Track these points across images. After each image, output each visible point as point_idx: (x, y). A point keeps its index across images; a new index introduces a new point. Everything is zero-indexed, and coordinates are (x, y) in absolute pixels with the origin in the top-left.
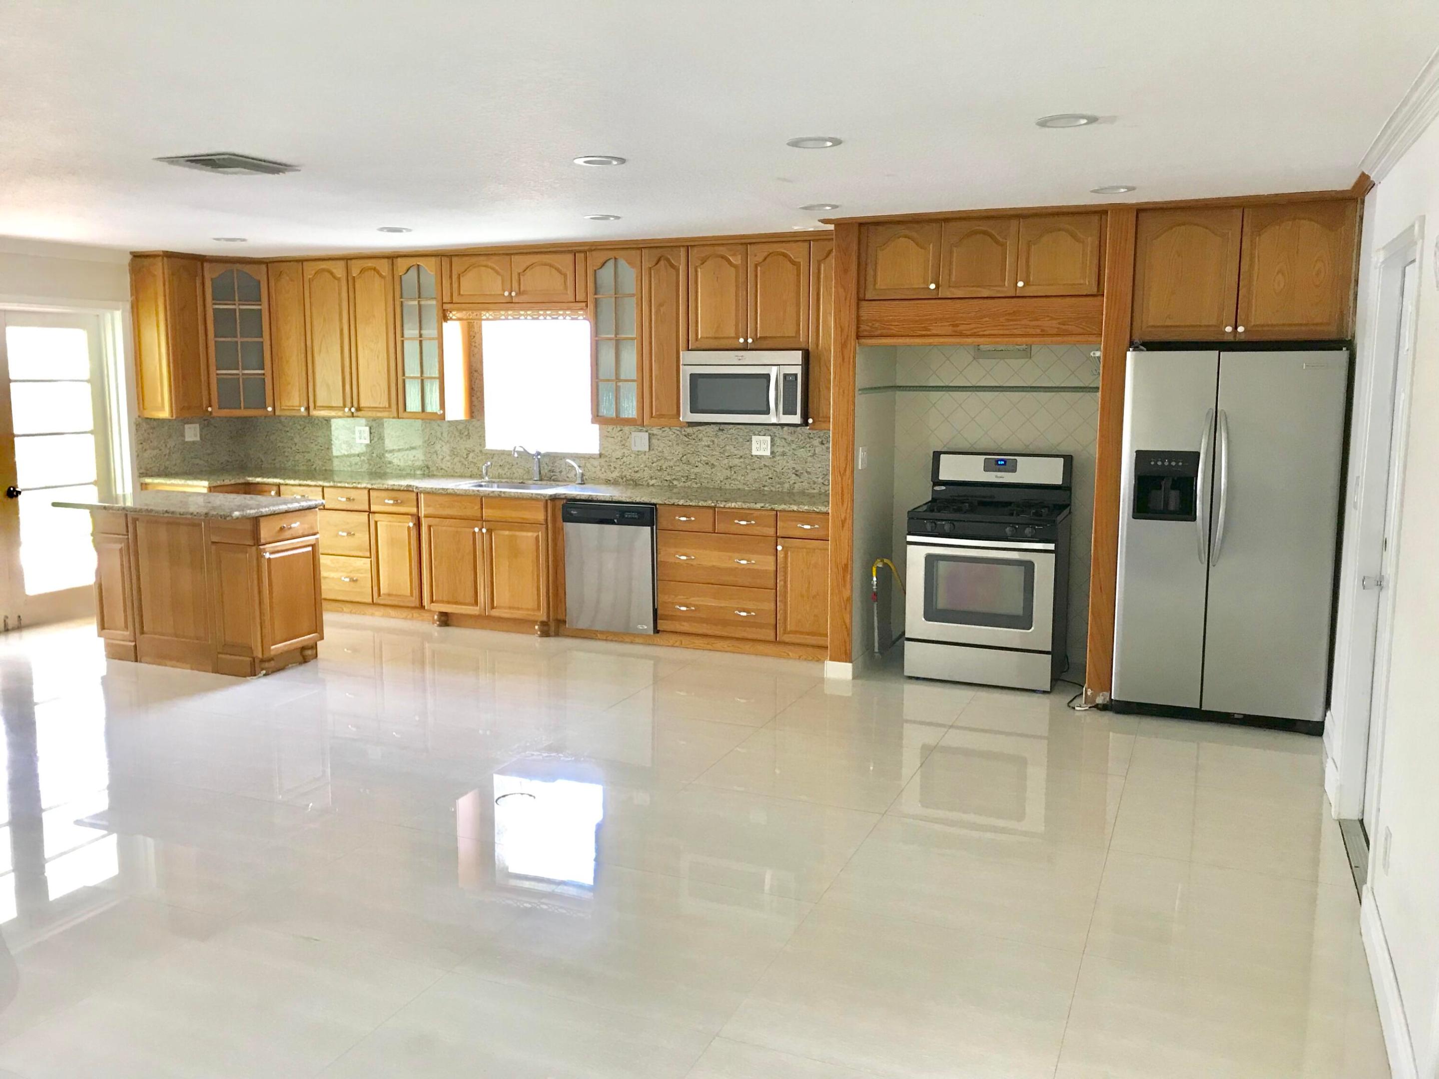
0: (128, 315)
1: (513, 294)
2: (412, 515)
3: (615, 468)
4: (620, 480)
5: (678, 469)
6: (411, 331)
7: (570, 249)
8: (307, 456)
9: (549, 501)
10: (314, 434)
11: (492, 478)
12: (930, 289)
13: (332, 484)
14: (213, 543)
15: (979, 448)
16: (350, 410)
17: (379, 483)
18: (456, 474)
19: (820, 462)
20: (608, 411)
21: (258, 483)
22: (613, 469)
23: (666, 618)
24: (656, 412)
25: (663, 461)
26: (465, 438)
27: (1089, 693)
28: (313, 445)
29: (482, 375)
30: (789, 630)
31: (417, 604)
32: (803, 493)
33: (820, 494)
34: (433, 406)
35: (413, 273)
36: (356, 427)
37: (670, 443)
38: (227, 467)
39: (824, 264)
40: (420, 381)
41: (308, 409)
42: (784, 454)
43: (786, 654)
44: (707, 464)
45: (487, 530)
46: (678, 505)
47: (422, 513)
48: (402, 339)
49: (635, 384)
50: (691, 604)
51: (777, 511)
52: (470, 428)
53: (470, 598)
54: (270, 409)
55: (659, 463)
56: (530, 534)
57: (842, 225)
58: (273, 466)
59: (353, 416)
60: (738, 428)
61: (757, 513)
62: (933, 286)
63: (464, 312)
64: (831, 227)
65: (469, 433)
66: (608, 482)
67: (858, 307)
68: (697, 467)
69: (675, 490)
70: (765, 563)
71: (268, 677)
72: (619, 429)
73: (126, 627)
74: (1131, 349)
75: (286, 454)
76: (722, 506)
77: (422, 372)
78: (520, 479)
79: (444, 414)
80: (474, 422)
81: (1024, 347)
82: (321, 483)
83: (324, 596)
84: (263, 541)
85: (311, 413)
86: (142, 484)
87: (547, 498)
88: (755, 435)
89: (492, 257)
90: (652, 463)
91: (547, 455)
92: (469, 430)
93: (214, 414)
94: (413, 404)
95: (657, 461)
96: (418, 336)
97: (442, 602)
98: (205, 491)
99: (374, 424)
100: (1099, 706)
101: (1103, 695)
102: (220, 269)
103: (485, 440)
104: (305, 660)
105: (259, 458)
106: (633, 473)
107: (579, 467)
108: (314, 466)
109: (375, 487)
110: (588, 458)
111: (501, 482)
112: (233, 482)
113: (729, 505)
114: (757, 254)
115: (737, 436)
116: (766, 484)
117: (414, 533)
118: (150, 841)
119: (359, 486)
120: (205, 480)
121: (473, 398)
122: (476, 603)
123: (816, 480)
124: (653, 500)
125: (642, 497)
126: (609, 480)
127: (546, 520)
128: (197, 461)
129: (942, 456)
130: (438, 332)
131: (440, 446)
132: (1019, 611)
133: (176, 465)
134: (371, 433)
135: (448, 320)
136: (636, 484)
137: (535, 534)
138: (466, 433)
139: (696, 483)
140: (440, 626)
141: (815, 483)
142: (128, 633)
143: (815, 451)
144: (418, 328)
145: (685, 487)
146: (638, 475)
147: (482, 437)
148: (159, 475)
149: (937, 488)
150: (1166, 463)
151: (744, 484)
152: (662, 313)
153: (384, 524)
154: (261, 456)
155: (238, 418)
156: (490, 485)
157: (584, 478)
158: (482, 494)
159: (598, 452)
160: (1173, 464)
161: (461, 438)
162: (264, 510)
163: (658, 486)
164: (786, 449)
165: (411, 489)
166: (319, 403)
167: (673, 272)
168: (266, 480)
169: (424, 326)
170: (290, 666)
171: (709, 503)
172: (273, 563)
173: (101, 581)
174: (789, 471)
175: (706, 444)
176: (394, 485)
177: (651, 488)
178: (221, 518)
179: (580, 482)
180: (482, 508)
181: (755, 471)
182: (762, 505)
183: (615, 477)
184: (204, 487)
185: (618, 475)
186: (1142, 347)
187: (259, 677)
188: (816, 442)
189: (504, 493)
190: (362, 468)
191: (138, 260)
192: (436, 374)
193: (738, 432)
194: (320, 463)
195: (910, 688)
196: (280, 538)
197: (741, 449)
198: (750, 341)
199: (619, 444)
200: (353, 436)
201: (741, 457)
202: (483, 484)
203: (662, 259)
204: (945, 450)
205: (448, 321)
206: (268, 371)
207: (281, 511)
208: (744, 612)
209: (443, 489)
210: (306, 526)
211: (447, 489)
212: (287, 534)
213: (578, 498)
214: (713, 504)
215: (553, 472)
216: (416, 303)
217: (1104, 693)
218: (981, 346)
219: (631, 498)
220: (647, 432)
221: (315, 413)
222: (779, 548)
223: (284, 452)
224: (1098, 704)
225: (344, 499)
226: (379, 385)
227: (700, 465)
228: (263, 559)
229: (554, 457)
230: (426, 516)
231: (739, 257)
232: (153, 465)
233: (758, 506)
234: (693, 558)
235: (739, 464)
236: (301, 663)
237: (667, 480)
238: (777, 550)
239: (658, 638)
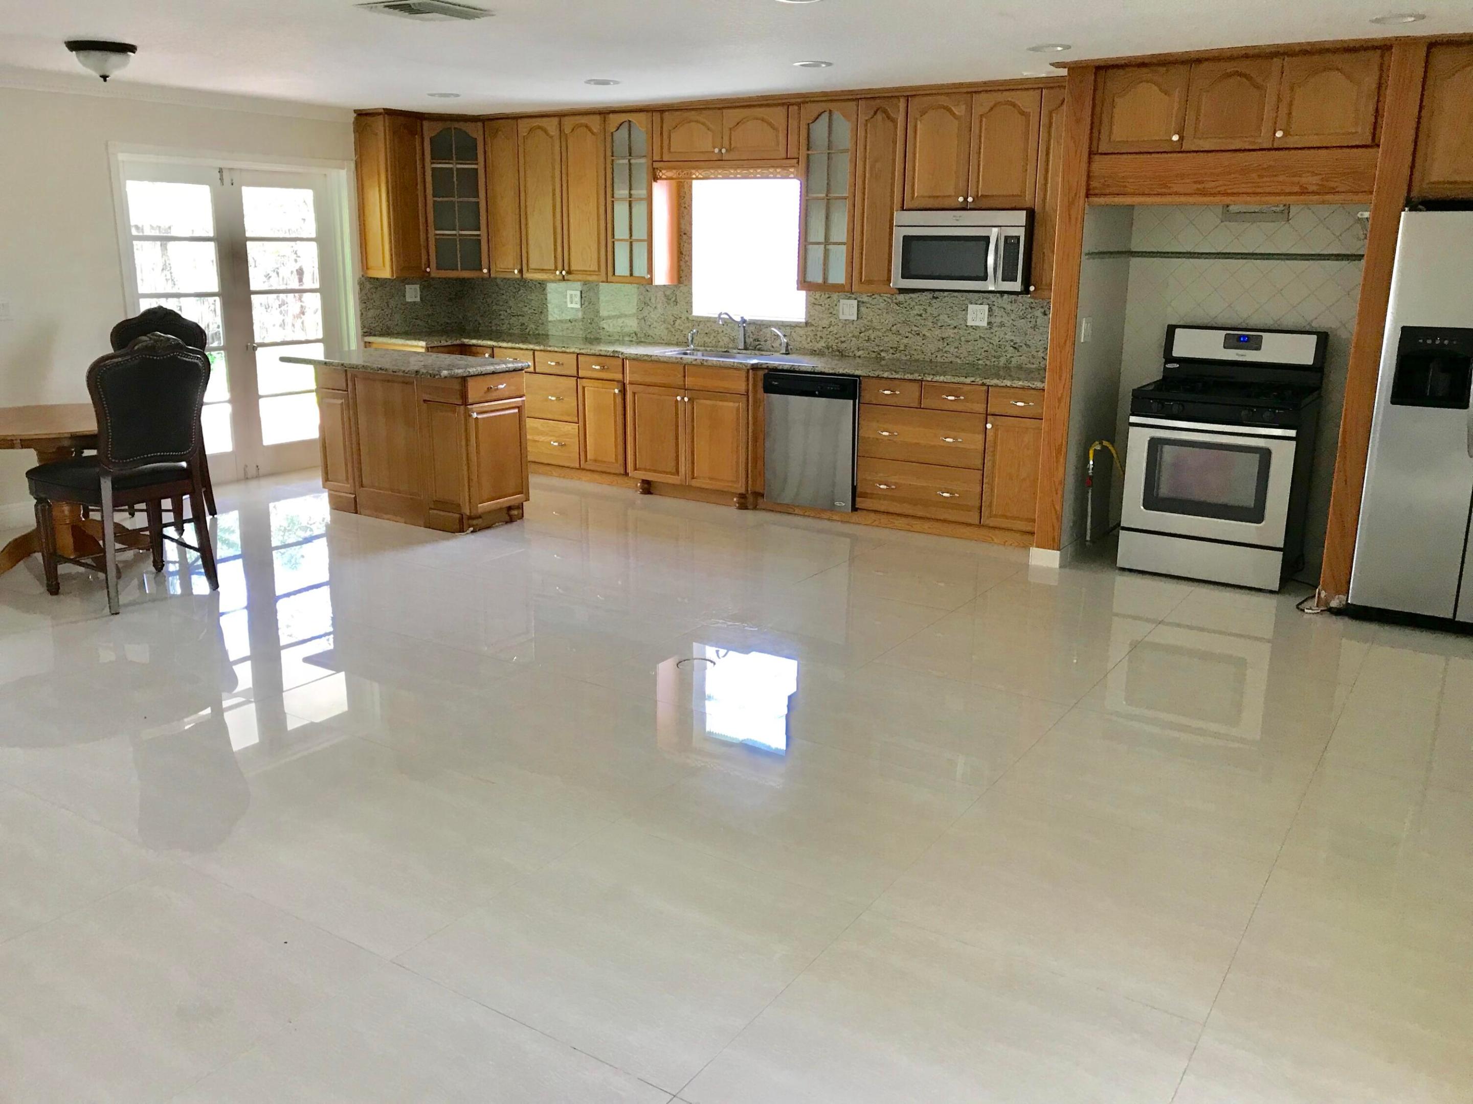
0: (353, 175)
1: (724, 151)
2: (618, 381)
3: (821, 337)
4: (826, 351)
5: (886, 339)
6: (622, 192)
7: (784, 101)
8: (521, 320)
9: (751, 371)
10: (528, 297)
11: (698, 346)
12: (1172, 141)
13: (542, 347)
14: (425, 401)
15: (1221, 322)
16: (561, 273)
17: (587, 348)
18: (663, 342)
19: (1041, 334)
20: (815, 276)
21: (474, 345)
22: (818, 339)
23: (865, 495)
24: (865, 277)
25: (871, 331)
26: (672, 304)
27: (1323, 594)
28: (526, 309)
29: (691, 238)
30: (994, 513)
31: (622, 472)
32: (1020, 368)
33: (1039, 370)
34: (640, 270)
35: (624, 131)
36: (568, 291)
37: (880, 311)
38: (447, 328)
39: (1057, 114)
40: (628, 243)
41: (521, 271)
42: (1002, 325)
43: (990, 539)
44: (918, 334)
45: (689, 399)
46: (883, 378)
47: (627, 381)
48: (612, 199)
49: (844, 247)
50: (891, 482)
51: (988, 386)
52: (678, 293)
53: (671, 466)
54: (485, 271)
55: (867, 334)
56: (731, 404)
57: (1076, 69)
58: (490, 329)
59: (564, 279)
60: (954, 296)
61: (966, 388)
62: (1175, 138)
63: (674, 171)
64: (1064, 72)
65: (676, 299)
66: (813, 353)
67: (1090, 161)
68: (907, 337)
69: (883, 362)
70: (974, 442)
71: (475, 534)
72: (827, 296)
73: (347, 479)
74: (1407, 209)
75: (502, 317)
76: (929, 379)
77: (631, 236)
78: (725, 348)
79: (651, 279)
80: (683, 288)
81: (1281, 207)
82: (531, 346)
83: (530, 458)
84: (470, 401)
85: (524, 276)
86: (366, 342)
87: (748, 368)
88: (971, 304)
89: (704, 112)
90: (860, 333)
91: (753, 323)
92: (676, 295)
93: (433, 275)
94: (622, 268)
95: (865, 331)
96: (628, 197)
97: (645, 470)
98: (423, 350)
99: (585, 288)
100: (1333, 609)
101: (1338, 598)
102: (440, 126)
103: (692, 306)
104: (511, 520)
105: (476, 321)
106: (839, 344)
107: (785, 336)
108: (528, 330)
109: (582, 351)
110: (793, 326)
111: (706, 351)
112: (449, 343)
113: (937, 378)
114: (983, 102)
115: (952, 305)
116: (980, 357)
117: (619, 400)
118: (376, 685)
119: (568, 350)
120: (423, 340)
121: (681, 262)
122: (677, 472)
123: (1035, 354)
124: (857, 371)
125: (845, 368)
126: (815, 351)
127: (747, 391)
128: (418, 322)
129: (1178, 331)
130: (648, 193)
131: (647, 312)
132: (1251, 503)
133: (397, 325)
134: (581, 297)
135: (658, 179)
136: (842, 354)
137: (737, 405)
138: (673, 299)
139: (906, 356)
140: (641, 493)
141: (1033, 357)
142: (349, 486)
143: (1036, 322)
144: (628, 189)
145: (894, 359)
146: (844, 345)
147: (689, 304)
148: (382, 335)
149: (1169, 366)
150: (1437, 342)
151: (957, 357)
152: (877, 170)
153: (590, 390)
154: (478, 318)
155: (457, 279)
156: (695, 353)
157: (789, 347)
158: (684, 362)
159: (804, 321)
160: (1446, 342)
161: (668, 304)
162: (472, 371)
163: (864, 357)
164: (1005, 319)
165: (617, 355)
166: (532, 266)
167: (891, 124)
168: (480, 342)
169: (634, 186)
170: (497, 524)
171: (916, 376)
172: (480, 422)
173: (325, 434)
174: (1007, 344)
175: (919, 313)
176: (601, 350)
177: (858, 360)
178: (430, 376)
179: (784, 352)
180: (685, 377)
181: (970, 343)
182: (973, 379)
183: (820, 348)
184: (422, 347)
185: (824, 345)
186: (1420, 207)
187: (468, 534)
188: (1038, 313)
189: (707, 361)
190: (573, 333)
191: (363, 118)
192: (645, 236)
193: (953, 300)
194: (534, 327)
195: (1122, 581)
196: (489, 399)
197: (955, 319)
198: (970, 199)
199: (826, 312)
200: (565, 300)
201: (955, 327)
202: (688, 352)
203: (880, 110)
204: (1181, 323)
205: (658, 181)
206: (483, 232)
207: (489, 372)
208: (948, 493)
209: (647, 355)
210: (513, 388)
211: (651, 356)
212: (494, 395)
213: (780, 367)
214: (920, 378)
215: (758, 341)
216: (627, 161)
217: (1340, 596)
218: (1231, 208)
219: (833, 369)
220: (856, 299)
221: (528, 275)
222: (989, 426)
223: (500, 315)
224: (1331, 608)
225: (553, 364)
226: (590, 248)
227: (910, 335)
228: (470, 418)
229: (760, 325)
230: (631, 383)
231: (963, 107)
232: (376, 324)
233: (968, 380)
234: (896, 434)
235: (952, 336)
236: (507, 523)
237: (874, 352)
238: (986, 428)
239: (856, 517)
